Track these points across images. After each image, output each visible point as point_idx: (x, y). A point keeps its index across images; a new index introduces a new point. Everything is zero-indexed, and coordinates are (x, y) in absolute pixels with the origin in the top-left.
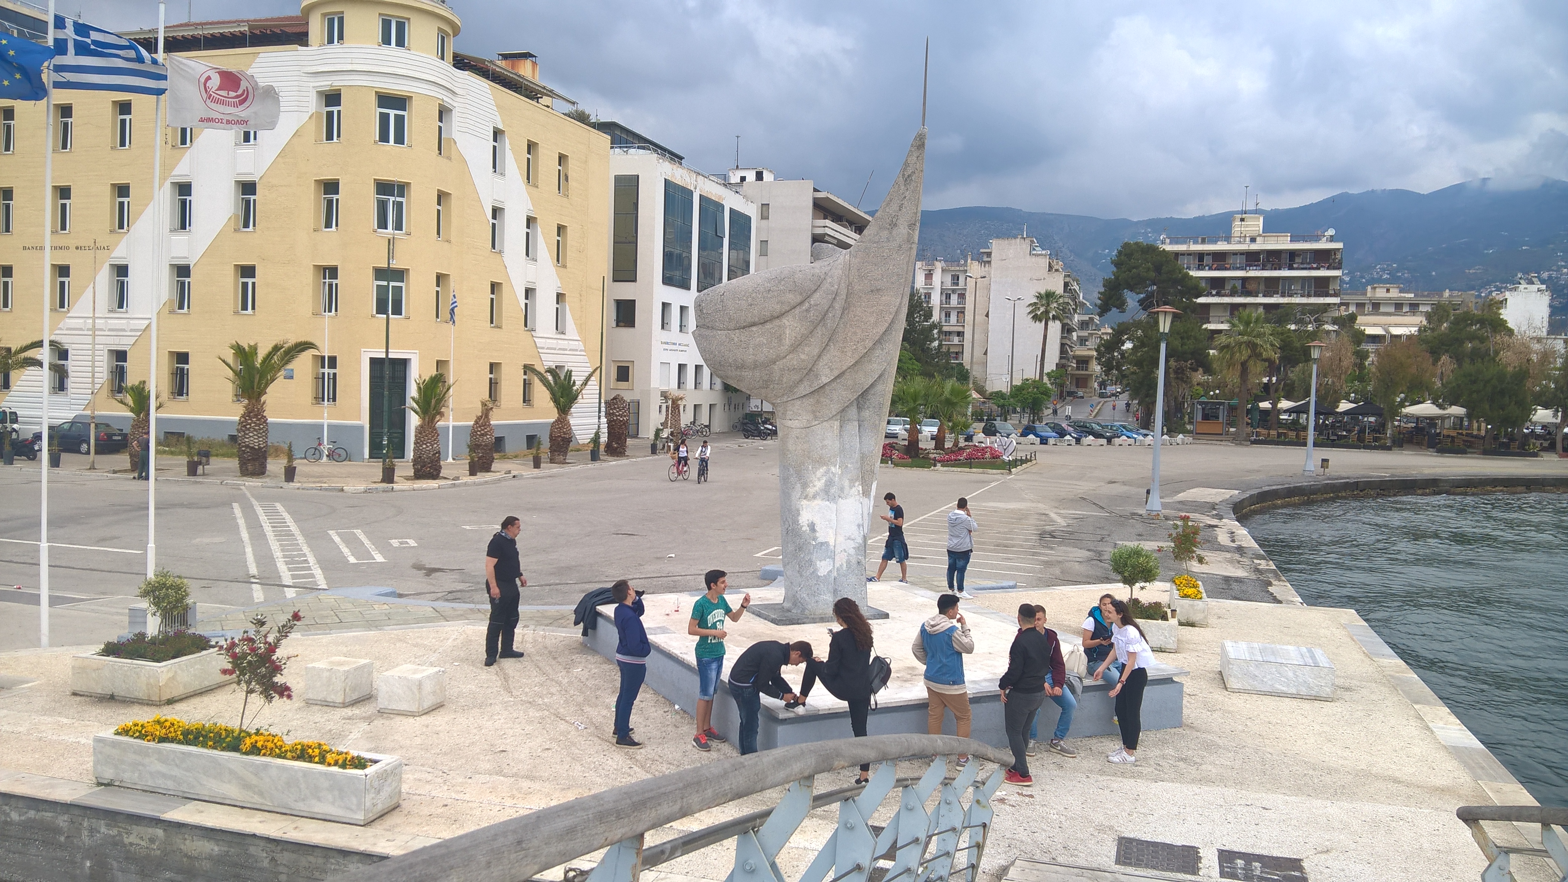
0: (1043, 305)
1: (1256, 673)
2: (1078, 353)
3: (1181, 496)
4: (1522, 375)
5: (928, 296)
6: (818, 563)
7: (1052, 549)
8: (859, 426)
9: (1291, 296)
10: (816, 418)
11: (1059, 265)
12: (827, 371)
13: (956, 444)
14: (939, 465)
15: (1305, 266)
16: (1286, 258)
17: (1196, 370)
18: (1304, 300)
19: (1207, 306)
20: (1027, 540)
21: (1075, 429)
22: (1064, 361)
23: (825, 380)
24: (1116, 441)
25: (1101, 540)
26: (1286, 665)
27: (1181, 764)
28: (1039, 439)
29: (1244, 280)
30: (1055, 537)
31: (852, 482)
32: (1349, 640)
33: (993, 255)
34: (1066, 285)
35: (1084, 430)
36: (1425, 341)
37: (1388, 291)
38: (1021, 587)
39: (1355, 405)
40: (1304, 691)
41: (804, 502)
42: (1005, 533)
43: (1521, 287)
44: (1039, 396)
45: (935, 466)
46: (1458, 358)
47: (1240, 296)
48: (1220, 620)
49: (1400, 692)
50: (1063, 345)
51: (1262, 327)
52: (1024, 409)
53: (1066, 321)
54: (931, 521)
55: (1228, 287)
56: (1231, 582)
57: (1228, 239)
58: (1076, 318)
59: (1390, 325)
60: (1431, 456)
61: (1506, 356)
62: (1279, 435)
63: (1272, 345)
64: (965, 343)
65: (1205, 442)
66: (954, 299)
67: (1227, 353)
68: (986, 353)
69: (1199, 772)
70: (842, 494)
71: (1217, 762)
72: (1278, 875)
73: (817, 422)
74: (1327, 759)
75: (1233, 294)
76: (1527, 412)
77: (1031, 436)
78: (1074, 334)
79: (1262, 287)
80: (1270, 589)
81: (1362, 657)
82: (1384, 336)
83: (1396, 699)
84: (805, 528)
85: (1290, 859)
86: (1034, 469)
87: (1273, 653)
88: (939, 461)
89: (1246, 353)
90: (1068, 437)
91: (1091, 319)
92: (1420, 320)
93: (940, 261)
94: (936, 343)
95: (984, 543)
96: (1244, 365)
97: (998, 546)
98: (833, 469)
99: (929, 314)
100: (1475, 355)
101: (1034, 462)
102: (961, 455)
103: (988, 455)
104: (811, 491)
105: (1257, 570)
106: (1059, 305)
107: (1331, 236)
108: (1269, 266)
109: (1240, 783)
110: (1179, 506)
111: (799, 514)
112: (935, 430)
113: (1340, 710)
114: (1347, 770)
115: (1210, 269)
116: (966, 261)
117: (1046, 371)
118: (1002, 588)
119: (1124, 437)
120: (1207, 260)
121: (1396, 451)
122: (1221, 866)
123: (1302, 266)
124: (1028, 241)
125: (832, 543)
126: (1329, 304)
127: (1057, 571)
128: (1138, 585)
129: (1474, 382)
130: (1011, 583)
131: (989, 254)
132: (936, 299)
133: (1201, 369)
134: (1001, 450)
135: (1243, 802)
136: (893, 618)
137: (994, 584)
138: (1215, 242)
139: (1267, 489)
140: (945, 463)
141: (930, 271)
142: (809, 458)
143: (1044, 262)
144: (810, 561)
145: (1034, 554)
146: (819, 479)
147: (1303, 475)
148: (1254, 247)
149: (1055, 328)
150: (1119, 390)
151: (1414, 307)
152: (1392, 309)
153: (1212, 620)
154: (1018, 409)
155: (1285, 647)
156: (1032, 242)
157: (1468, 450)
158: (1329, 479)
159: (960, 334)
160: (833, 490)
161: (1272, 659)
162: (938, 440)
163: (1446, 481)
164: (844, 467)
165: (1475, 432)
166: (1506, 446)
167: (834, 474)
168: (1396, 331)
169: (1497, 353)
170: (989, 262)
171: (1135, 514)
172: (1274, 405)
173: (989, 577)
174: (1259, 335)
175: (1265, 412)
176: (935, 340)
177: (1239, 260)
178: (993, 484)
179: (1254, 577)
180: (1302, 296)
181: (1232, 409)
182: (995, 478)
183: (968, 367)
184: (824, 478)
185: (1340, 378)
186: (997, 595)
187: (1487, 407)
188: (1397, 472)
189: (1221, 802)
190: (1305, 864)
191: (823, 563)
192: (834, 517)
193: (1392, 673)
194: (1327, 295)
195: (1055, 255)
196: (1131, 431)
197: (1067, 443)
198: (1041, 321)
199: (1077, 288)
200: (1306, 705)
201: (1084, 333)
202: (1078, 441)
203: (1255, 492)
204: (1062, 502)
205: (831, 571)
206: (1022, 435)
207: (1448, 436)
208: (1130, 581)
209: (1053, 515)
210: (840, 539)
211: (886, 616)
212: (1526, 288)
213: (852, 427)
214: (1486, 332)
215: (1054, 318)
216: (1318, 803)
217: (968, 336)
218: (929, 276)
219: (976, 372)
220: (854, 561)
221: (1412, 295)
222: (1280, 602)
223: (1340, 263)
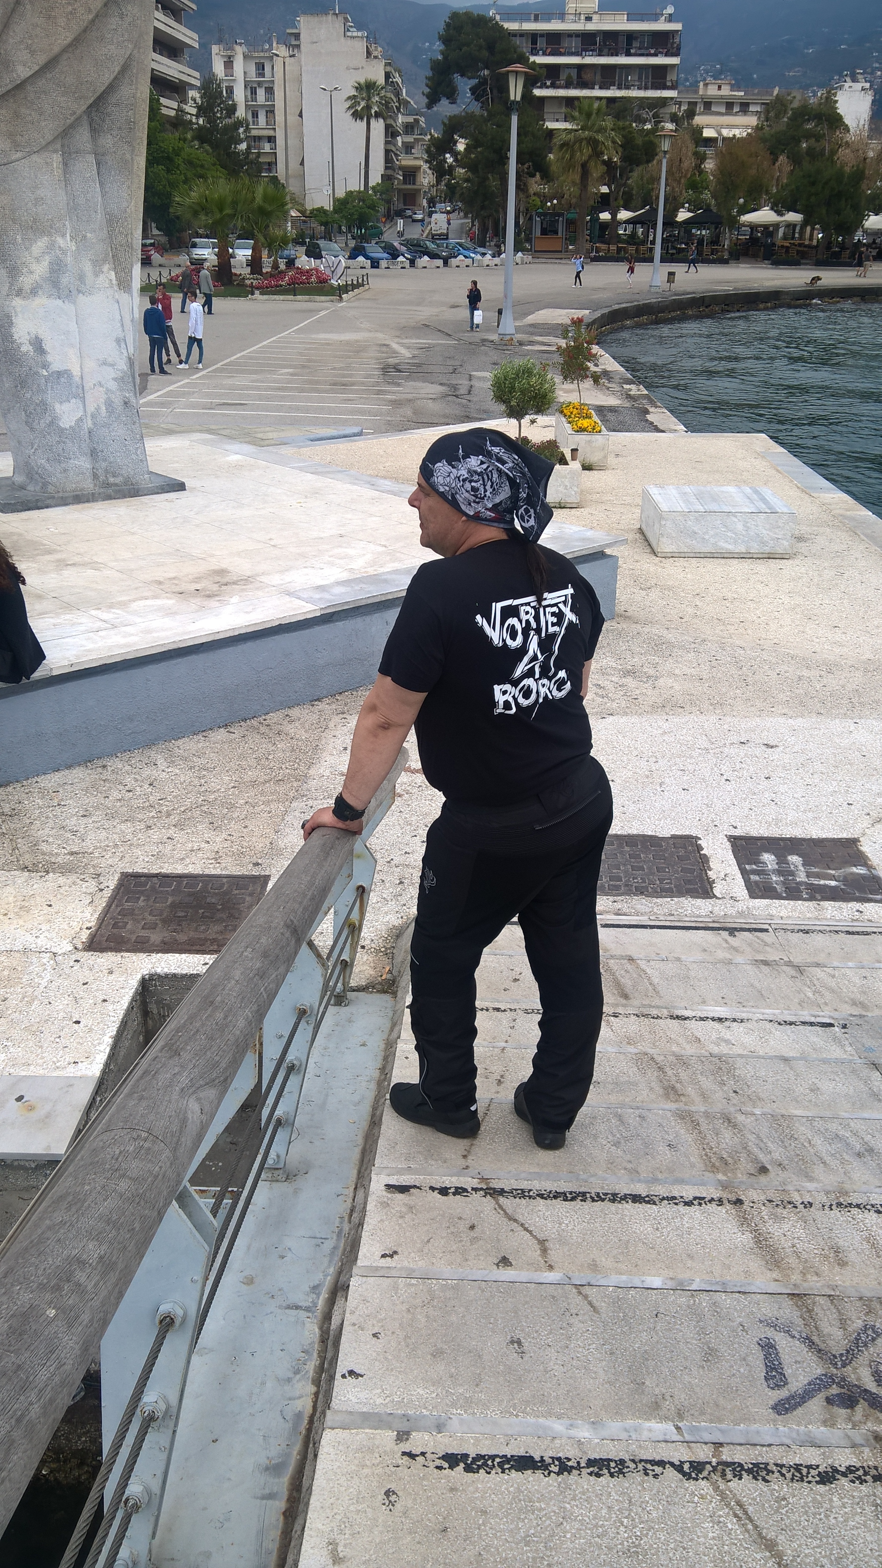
0: (363, 99)
1: (695, 529)
2: (404, 163)
3: (531, 319)
4: (859, 176)
5: (230, 90)
6: (57, 406)
7: (399, 385)
8: (98, 164)
9: (628, 88)
10: (16, 146)
11: (377, 51)
12: (24, 55)
13: (275, 266)
14: (257, 292)
15: (642, 51)
16: (623, 41)
17: (533, 176)
18: (641, 94)
19: (542, 99)
20: (368, 376)
21: (409, 249)
22: (390, 172)
23: (23, 72)
24: (453, 262)
25: (454, 372)
26: (734, 514)
27: (629, 681)
28: (369, 261)
29: (580, 67)
30: (400, 371)
31: (97, 264)
32: (774, 472)
33: (302, 36)
34: (387, 76)
35: (417, 249)
36: (763, 140)
37: (720, 88)
38: (369, 434)
39: (692, 214)
40: (755, 548)
41: (17, 302)
42: (341, 369)
43: (847, 85)
44: (367, 210)
45: (253, 294)
46: (795, 159)
47: (575, 88)
48: (620, 459)
49: (862, 536)
50: (387, 152)
51: (604, 120)
52: (350, 228)
53: (390, 121)
54: (251, 358)
55: (563, 76)
56: (606, 413)
57: (562, 16)
58: (401, 119)
59: (722, 127)
60: (766, 268)
61: (845, 155)
62: (619, 250)
63: (614, 142)
64: (277, 151)
65: (544, 260)
66: (261, 93)
67: (567, 150)
68: (302, 163)
69: (657, 691)
70: (80, 287)
71: (677, 672)
72: (833, 878)
73: (19, 155)
74: (817, 648)
75: (567, 86)
76: (860, 219)
77: (361, 259)
78: (399, 139)
79: (598, 77)
80: (649, 417)
81: (798, 493)
82: (716, 139)
83: (862, 547)
84: (26, 348)
85: (839, 840)
86: (367, 295)
87: (714, 499)
88: (257, 288)
89: (587, 151)
90: (401, 259)
91: (417, 121)
92: (753, 121)
93: (241, 44)
94: (243, 146)
95: (317, 382)
96: (584, 166)
97: (335, 384)
98: (60, 241)
99: (232, 109)
100: (811, 153)
101: (367, 287)
102: (282, 279)
103: (313, 279)
104: (26, 281)
105: (629, 397)
106: (381, 98)
107: (670, 15)
108: (606, 51)
109: (718, 705)
110: (531, 330)
111: (11, 324)
112: (249, 252)
113: (803, 570)
114: (850, 663)
115: (544, 54)
116: (271, 45)
117: (370, 185)
118: (345, 436)
119: (461, 257)
120: (541, 43)
121: (733, 264)
122: (744, 872)
123: (639, 52)
124: (341, 18)
125: (76, 371)
126: (666, 98)
127: (408, 412)
128: (527, 418)
129: (813, 184)
130: (356, 430)
131: (297, 36)
132: (240, 95)
133: (538, 175)
134: (328, 272)
135: (735, 739)
136: (193, 489)
137: (334, 432)
138: (548, 20)
139: (616, 307)
140: (265, 290)
141: (230, 57)
142: (14, 221)
143: (361, 46)
144: (43, 403)
145: (379, 392)
146: (38, 260)
147: (649, 291)
148: (591, 27)
149: (378, 127)
150: (448, 208)
151: (744, 108)
152: (723, 110)
153: (612, 461)
154: (344, 229)
155: (725, 489)
156: (346, 19)
157: (802, 261)
158: (676, 295)
159: (271, 139)
160: (65, 280)
161: (714, 507)
162: (255, 264)
163: (788, 293)
164: (79, 237)
165: (807, 243)
166: (837, 255)
167: (64, 252)
168: (725, 133)
169: (833, 152)
170: (298, 46)
171: (484, 340)
172: (614, 216)
173: (327, 423)
174: (601, 130)
175: (604, 226)
176: (241, 141)
177: (574, 43)
178: (323, 313)
179: (628, 405)
180: (639, 88)
181: (570, 223)
182: (324, 306)
183: (283, 181)
184: (47, 258)
185: (679, 182)
186: (341, 446)
187: (824, 211)
188: (739, 285)
189: (703, 742)
190: (866, 847)
191: (66, 407)
192: (73, 326)
193: (842, 512)
194: (665, 87)
195: (372, 39)
196: (468, 249)
197: (400, 266)
198: (362, 119)
199: (399, 81)
200: (761, 567)
201: (410, 139)
202: (412, 263)
203: (606, 311)
204: (404, 330)
205: (80, 420)
206: (350, 258)
207: (782, 246)
208: (516, 413)
209: (395, 346)
210: (90, 365)
211: (180, 487)
212: (850, 87)
213: (86, 165)
214: (823, 129)
215: (377, 115)
216: (836, 725)
217: (280, 141)
218: (229, 64)
219: (293, 187)
220: (118, 401)
221: (742, 94)
222: (663, 431)
223: (679, 49)
